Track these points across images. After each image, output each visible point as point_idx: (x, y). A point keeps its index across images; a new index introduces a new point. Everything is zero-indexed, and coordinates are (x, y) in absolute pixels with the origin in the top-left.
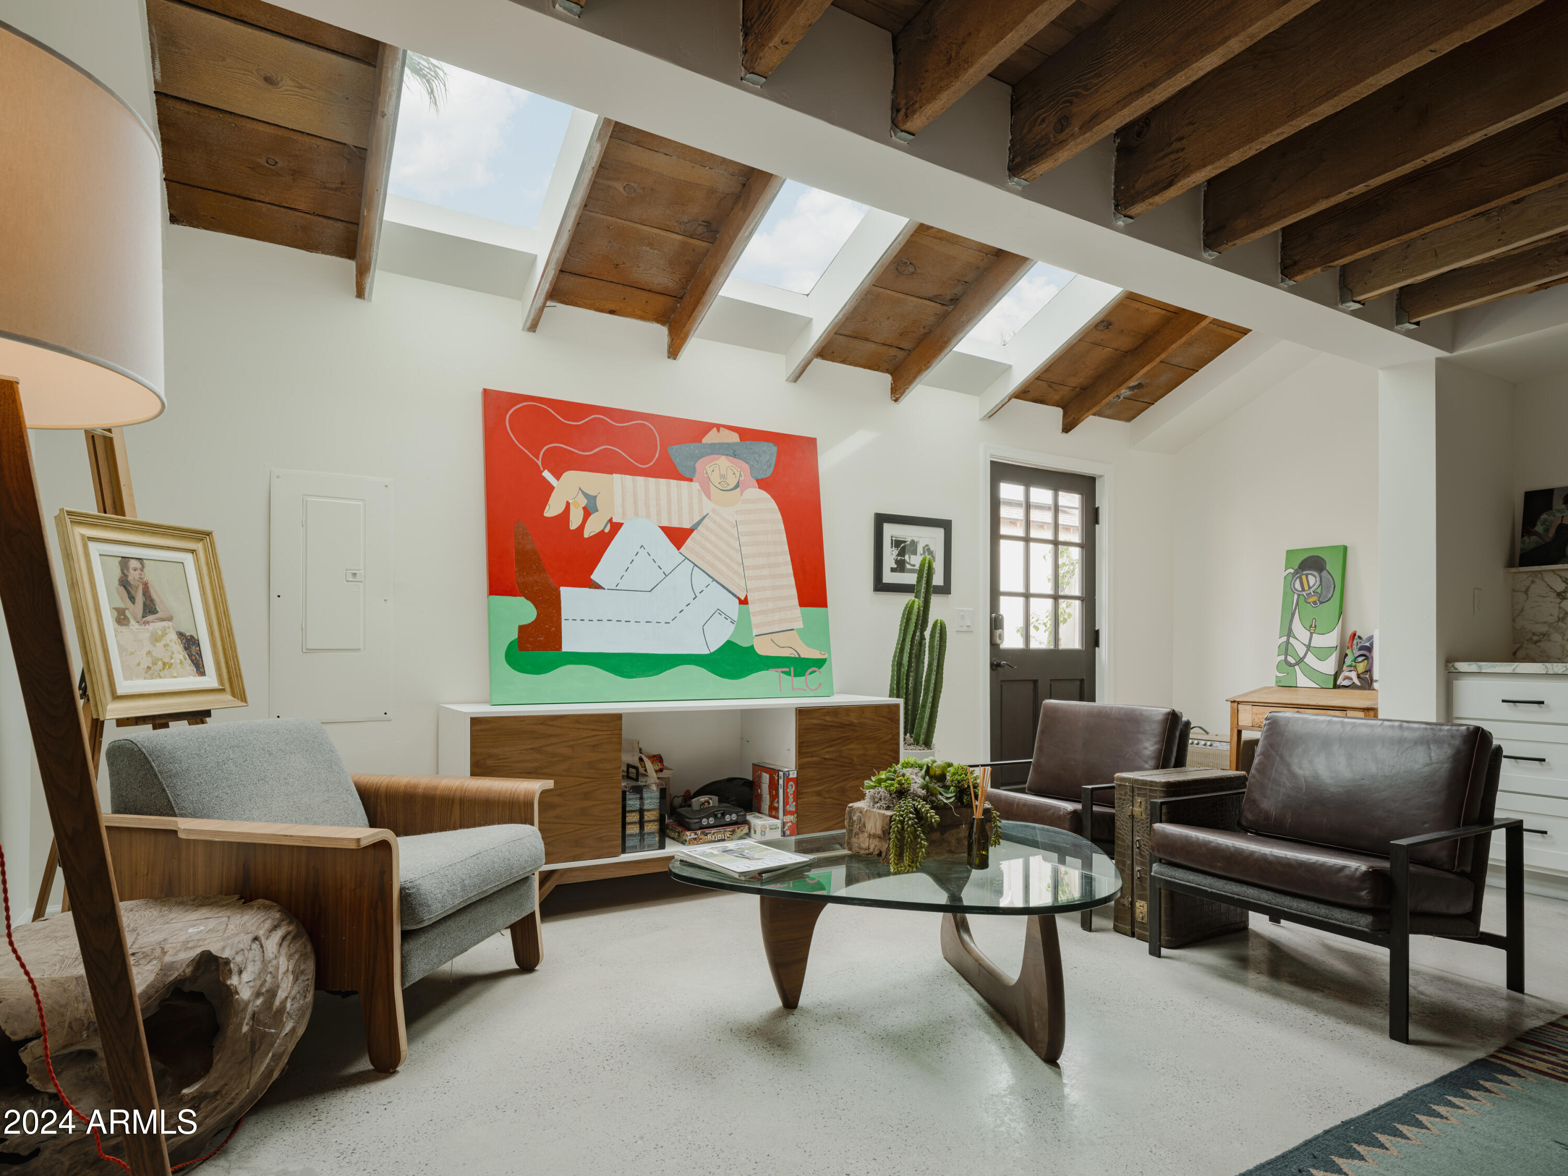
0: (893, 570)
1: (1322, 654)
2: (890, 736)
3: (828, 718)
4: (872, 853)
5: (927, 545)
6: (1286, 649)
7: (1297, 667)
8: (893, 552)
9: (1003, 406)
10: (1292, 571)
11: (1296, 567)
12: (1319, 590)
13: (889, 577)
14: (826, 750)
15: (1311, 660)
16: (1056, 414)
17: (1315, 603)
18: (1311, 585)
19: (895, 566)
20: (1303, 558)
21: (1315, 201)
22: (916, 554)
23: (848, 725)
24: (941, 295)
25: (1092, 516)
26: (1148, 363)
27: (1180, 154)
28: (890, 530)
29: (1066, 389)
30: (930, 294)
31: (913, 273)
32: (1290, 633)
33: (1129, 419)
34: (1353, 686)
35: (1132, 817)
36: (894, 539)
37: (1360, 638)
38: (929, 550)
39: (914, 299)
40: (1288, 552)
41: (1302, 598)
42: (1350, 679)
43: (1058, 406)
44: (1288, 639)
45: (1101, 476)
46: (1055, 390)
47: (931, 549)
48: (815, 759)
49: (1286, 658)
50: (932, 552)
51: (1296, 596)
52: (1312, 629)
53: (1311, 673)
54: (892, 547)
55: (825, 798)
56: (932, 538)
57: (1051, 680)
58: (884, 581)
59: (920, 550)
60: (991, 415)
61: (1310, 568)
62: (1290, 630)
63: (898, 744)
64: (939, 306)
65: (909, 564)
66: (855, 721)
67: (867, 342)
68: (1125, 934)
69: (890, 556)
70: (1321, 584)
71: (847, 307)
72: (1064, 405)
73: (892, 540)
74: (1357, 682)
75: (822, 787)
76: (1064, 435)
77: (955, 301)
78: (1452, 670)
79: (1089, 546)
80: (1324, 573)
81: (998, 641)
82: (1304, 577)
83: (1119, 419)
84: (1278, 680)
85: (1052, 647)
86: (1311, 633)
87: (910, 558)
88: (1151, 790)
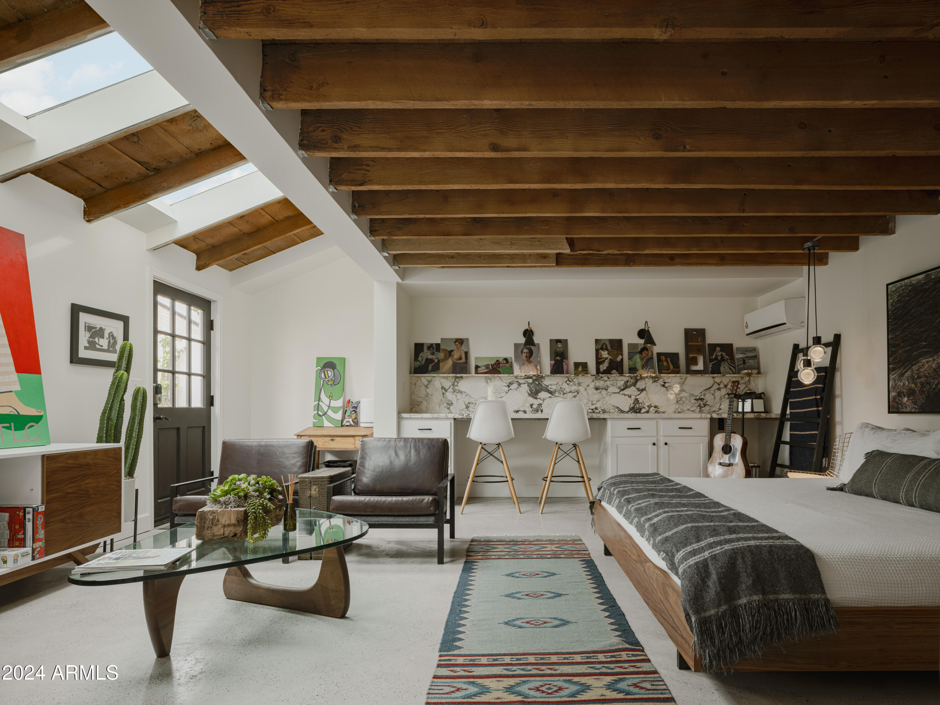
0: (86, 348)
1: (335, 410)
2: (115, 471)
3: (70, 461)
4: (228, 536)
5: (111, 332)
6: (318, 407)
7: (323, 417)
8: (86, 335)
9: (167, 245)
10: (320, 368)
11: (322, 366)
12: (333, 379)
13: (83, 353)
14: (68, 487)
15: (330, 413)
16: (193, 257)
17: (331, 385)
18: (329, 376)
19: (88, 345)
20: (325, 362)
21: (404, 213)
22: (103, 338)
23: (86, 465)
24: (149, 163)
25: (209, 326)
26: (259, 244)
27: (367, 173)
28: (84, 318)
29: (203, 244)
30: (141, 160)
31: (135, 142)
32: (320, 399)
33: (231, 270)
34: (351, 426)
35: (310, 496)
36: (87, 325)
37: (352, 402)
38: (113, 335)
39: (128, 158)
40: (317, 358)
41: (325, 381)
42: (349, 422)
43: (194, 252)
44: (319, 402)
45: (214, 301)
46: (197, 243)
47: (115, 336)
48: (59, 494)
49: (318, 412)
50: (115, 338)
51: (322, 381)
52: (331, 397)
53: (330, 420)
54: (85, 331)
55: (68, 523)
56: (116, 327)
57: (187, 427)
58: (80, 356)
59: (106, 335)
60: (155, 249)
61: (329, 367)
62: (320, 398)
63: (121, 476)
64: (144, 169)
65: (98, 344)
66: (91, 462)
67: (74, 172)
68: (307, 560)
69: (84, 338)
70: (334, 376)
71: (83, 147)
72: (199, 254)
73: (85, 326)
74: (352, 423)
75: (65, 515)
76: (197, 272)
77: (157, 170)
78: (401, 417)
79: (207, 343)
80: (336, 370)
81: (158, 402)
82: (326, 371)
83: (226, 269)
84: (314, 424)
85: (187, 406)
86: (330, 400)
87: (99, 340)
88: (321, 481)
